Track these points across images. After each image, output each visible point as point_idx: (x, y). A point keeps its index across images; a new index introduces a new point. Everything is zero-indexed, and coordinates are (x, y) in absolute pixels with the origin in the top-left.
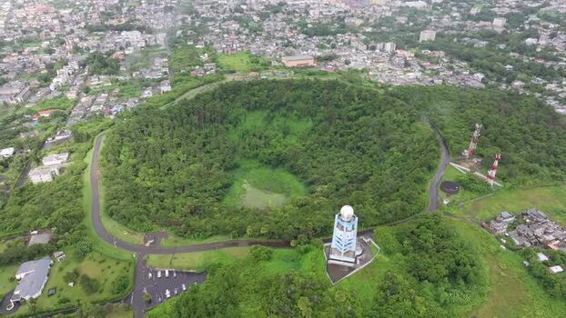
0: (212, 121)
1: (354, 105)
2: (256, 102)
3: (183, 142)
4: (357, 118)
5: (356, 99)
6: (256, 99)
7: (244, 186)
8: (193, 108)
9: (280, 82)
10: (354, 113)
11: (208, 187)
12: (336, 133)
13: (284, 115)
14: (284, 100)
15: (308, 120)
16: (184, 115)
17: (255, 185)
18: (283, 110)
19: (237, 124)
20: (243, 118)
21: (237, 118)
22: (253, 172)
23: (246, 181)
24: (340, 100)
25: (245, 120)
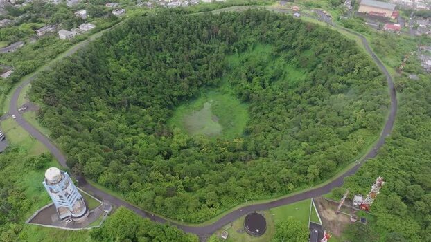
0: (222, 40)
2: (268, 36)
3: (180, 48)
4: (339, 92)
6: (270, 32)
7: (206, 104)
8: (210, 22)
9: (305, 23)
10: (340, 86)
11: (167, 91)
13: (288, 59)
14: (294, 44)
15: (304, 73)
16: (199, 26)
17: (213, 109)
18: (289, 53)
19: (244, 50)
20: (252, 46)
21: (246, 45)
22: (226, 97)
23: (212, 101)
24: (340, 65)
25: (253, 49)
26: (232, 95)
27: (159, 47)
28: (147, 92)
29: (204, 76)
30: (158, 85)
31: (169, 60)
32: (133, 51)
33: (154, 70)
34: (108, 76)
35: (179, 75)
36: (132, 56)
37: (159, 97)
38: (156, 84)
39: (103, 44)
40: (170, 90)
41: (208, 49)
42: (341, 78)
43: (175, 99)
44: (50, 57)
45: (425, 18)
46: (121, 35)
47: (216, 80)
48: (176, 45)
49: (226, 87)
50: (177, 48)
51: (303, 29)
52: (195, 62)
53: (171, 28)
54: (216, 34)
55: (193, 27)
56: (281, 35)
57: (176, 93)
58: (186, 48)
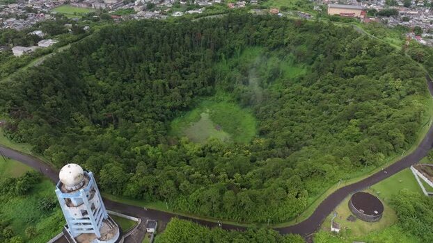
0: (206, 46)
1: (358, 59)
2: (256, 37)
3: (163, 58)
4: (353, 75)
5: (364, 53)
6: (258, 33)
7: (203, 115)
8: (191, 29)
9: (291, 21)
10: (352, 69)
11: (158, 104)
12: (320, 87)
13: (282, 57)
14: (285, 41)
15: (303, 68)
16: (180, 33)
17: (213, 118)
18: (282, 51)
19: (231, 55)
20: (239, 50)
21: (233, 49)
22: (222, 105)
23: (208, 111)
24: (344, 50)
25: (241, 53)
26: (229, 102)
27: (139, 58)
28: (134, 106)
29: (195, 84)
30: (146, 97)
31: (153, 70)
32: (111, 63)
33: (138, 81)
34: (85, 90)
35: (167, 85)
36: (109, 69)
37: (149, 110)
38: (143, 96)
39: (73, 57)
40: (161, 102)
41: (193, 57)
42: (351, 62)
43: (168, 111)
44: (7, 71)
45: (388, 16)
46: (92, 47)
47: (209, 88)
48: (158, 54)
49: (221, 94)
50: (160, 58)
51: (290, 26)
52: (182, 71)
53: (150, 37)
54: (199, 41)
55: (172, 36)
56: (270, 33)
57: (168, 105)
58: (169, 57)
